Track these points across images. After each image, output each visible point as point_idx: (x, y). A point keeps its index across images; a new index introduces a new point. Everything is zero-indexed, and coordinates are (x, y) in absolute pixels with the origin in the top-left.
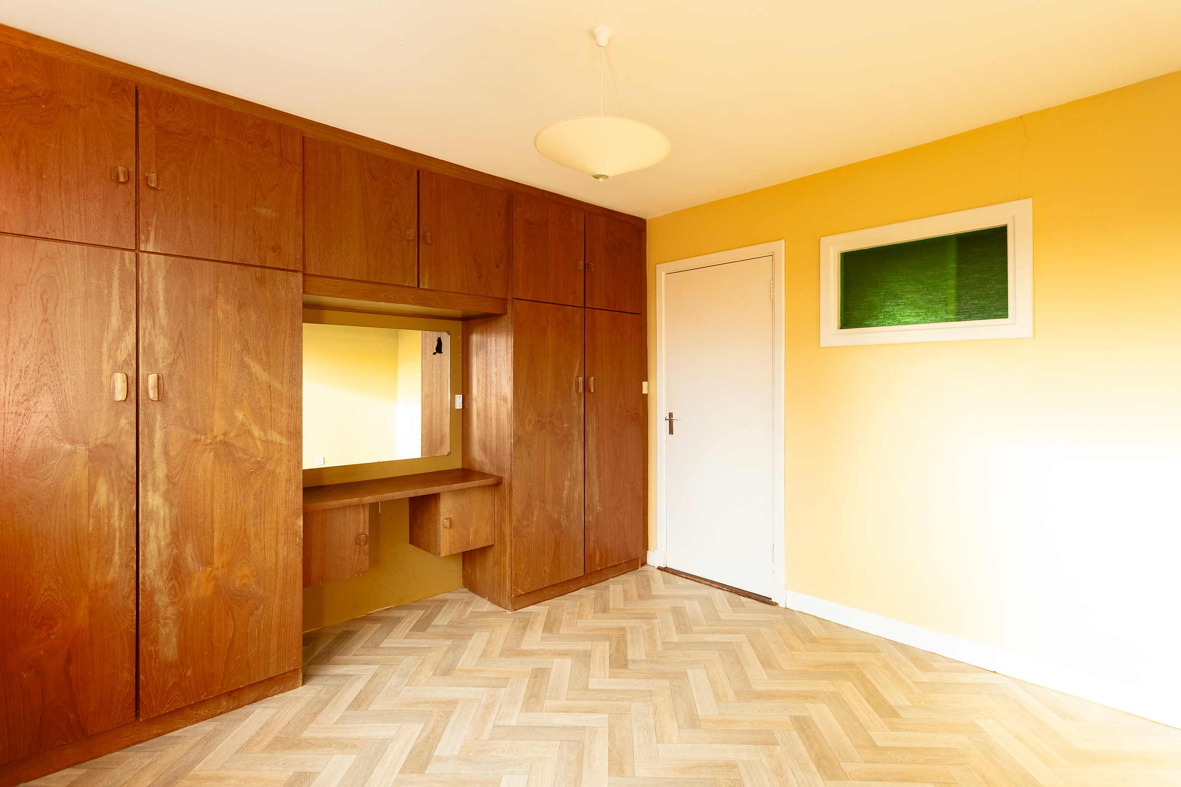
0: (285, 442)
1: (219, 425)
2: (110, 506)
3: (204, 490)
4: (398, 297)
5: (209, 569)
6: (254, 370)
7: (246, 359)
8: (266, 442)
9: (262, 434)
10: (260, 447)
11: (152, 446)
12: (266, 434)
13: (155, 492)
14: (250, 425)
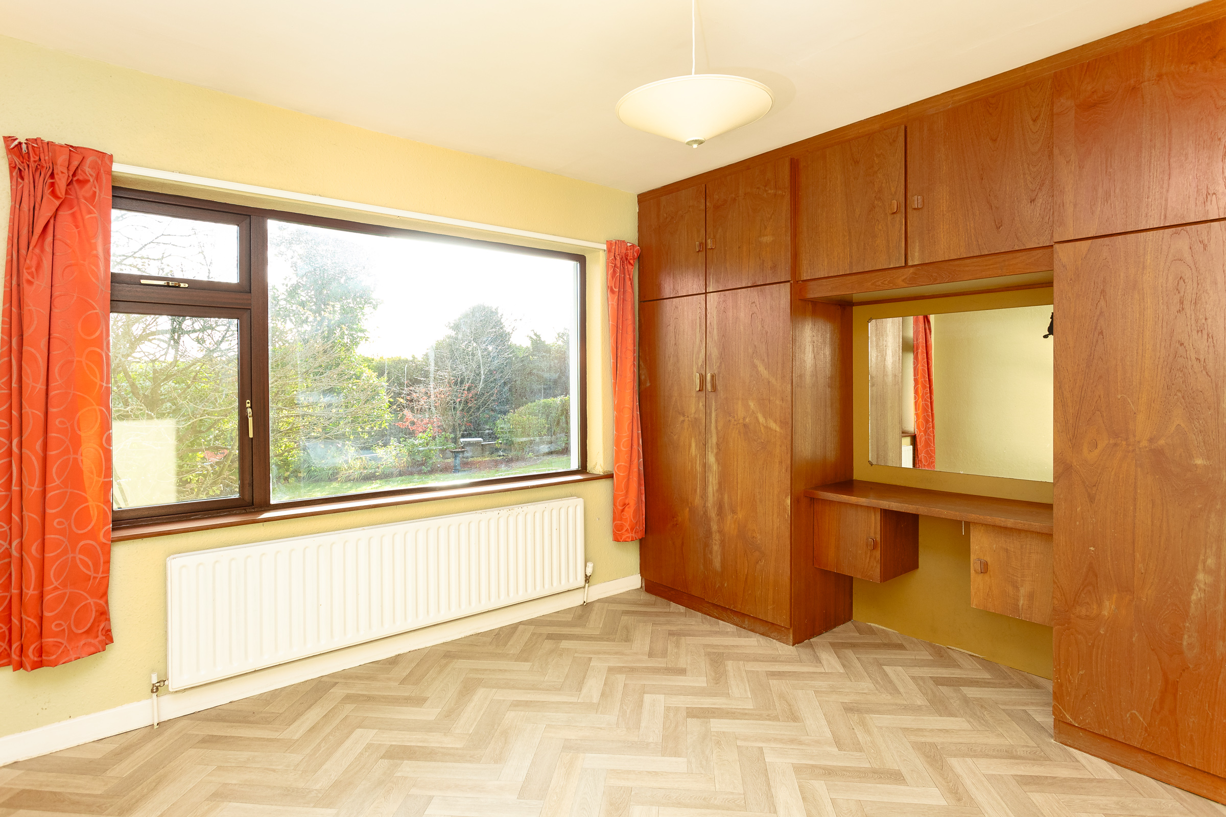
0: (778, 429)
1: (741, 412)
2: (696, 456)
3: (733, 458)
4: (886, 282)
5: (735, 517)
6: (759, 369)
7: (755, 360)
8: (766, 427)
9: (764, 422)
10: (763, 431)
11: (711, 422)
12: (766, 421)
13: (712, 452)
14: (757, 412)
